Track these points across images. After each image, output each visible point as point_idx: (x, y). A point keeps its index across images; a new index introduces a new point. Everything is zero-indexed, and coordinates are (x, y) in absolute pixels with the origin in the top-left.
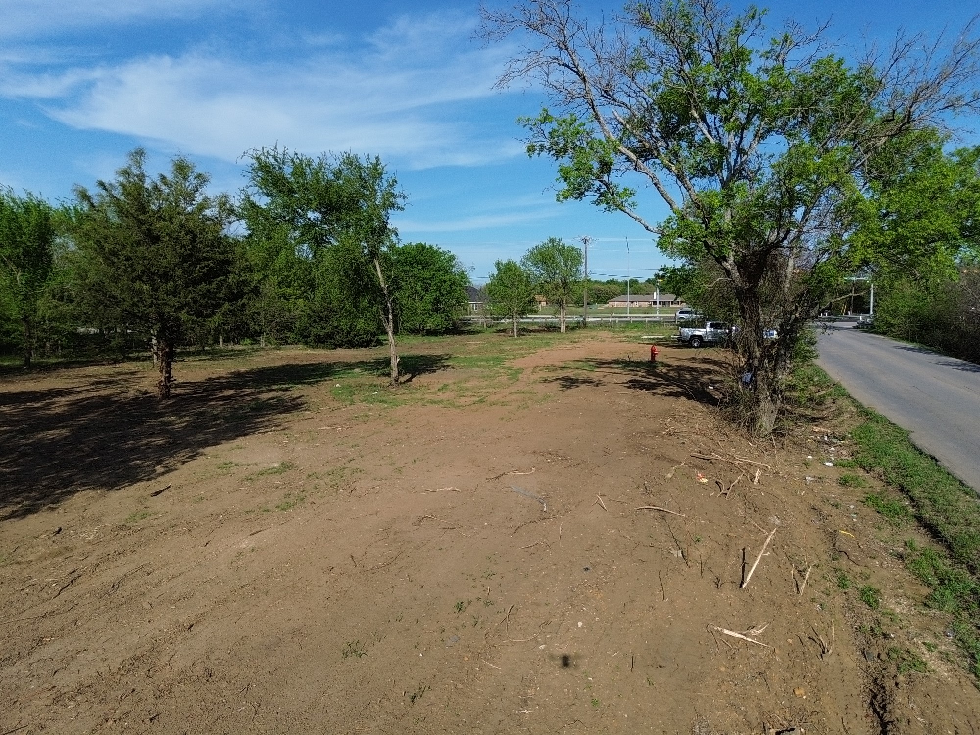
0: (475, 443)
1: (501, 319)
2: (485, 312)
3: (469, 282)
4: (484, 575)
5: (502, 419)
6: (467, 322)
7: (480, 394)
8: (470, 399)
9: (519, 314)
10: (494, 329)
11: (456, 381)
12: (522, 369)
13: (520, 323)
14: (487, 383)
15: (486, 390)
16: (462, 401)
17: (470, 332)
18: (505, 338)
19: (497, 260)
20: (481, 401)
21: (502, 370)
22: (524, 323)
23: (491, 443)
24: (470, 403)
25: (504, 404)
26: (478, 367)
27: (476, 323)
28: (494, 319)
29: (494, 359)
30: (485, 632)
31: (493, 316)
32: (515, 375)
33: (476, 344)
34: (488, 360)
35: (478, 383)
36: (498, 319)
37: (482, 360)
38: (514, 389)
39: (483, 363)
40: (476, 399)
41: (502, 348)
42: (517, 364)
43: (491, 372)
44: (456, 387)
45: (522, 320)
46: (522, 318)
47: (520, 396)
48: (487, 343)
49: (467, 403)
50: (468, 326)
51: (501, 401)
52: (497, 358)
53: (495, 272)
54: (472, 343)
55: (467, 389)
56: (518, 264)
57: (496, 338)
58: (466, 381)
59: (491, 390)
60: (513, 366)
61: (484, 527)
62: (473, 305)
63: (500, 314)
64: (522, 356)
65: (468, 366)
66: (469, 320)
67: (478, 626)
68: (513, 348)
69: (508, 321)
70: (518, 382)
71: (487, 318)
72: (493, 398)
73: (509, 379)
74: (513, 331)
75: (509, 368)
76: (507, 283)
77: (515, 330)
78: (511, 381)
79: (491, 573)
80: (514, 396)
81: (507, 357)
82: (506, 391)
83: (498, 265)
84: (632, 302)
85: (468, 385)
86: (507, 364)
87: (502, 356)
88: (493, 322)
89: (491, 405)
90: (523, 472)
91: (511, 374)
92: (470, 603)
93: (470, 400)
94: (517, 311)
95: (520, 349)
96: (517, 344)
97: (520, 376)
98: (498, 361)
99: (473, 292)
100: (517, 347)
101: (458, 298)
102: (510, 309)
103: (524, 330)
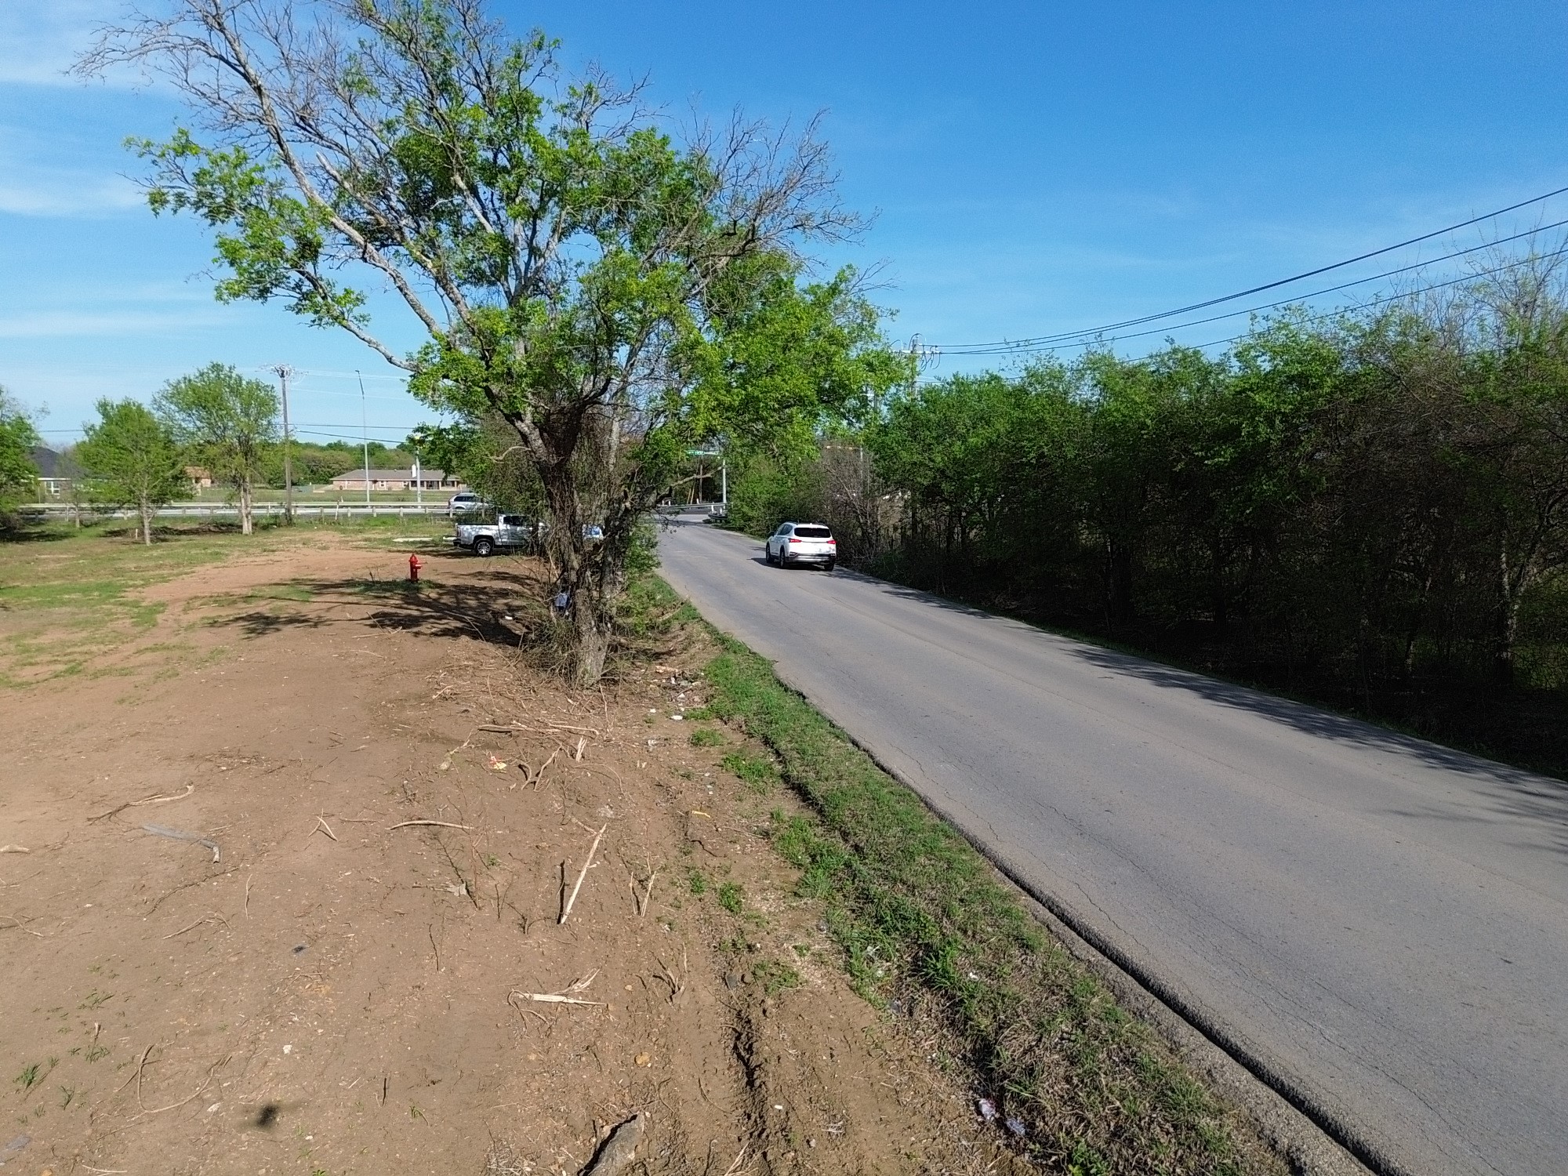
0: (59, 752)
1: (114, 510)
2: (77, 497)
3: (38, 439)
4: (86, 1002)
5: (122, 701)
6: (35, 517)
7: (71, 658)
8: (46, 668)
9: (154, 502)
10: (101, 530)
11: (14, 633)
12: (163, 605)
13: (156, 518)
14: (84, 634)
15: (85, 648)
16: (27, 673)
17: (43, 537)
18: (124, 548)
19: (100, 398)
20: (72, 671)
21: (120, 609)
22: (165, 518)
23: (97, 751)
24: (47, 676)
25: (125, 673)
26: (64, 603)
27: (58, 519)
28: (98, 510)
29: (100, 587)
30: (89, 1111)
31: (95, 505)
32: (147, 616)
33: (58, 561)
34: (86, 590)
35: (64, 637)
36: (106, 510)
37: (74, 590)
38: (146, 642)
39: (73, 596)
40: (61, 667)
41: (120, 565)
42: (152, 595)
43: (93, 612)
44: (12, 646)
45: (161, 512)
46: (160, 508)
47: (158, 656)
48: (84, 556)
49: (39, 677)
50: (39, 523)
51: (119, 667)
52: (108, 585)
53: (98, 420)
54: (47, 558)
55: (40, 650)
56: (146, 407)
57: (105, 546)
58: (38, 634)
59: (94, 648)
60: (144, 599)
61: (85, 912)
62: (49, 484)
63: (111, 501)
64: (164, 579)
65: (41, 604)
66: (41, 512)
67: (75, 1104)
68: (143, 564)
69: (130, 514)
70: (154, 630)
71: (82, 509)
72: (100, 663)
73: (135, 625)
74: (142, 533)
75: (136, 604)
76: (123, 441)
77: (147, 532)
78: (140, 629)
79: (101, 996)
80: (147, 657)
81: (131, 583)
82: (130, 648)
83: (103, 407)
84: (375, 482)
85: (44, 640)
86: (131, 596)
87: (120, 580)
88: (96, 516)
89: (95, 676)
90: (169, 795)
91: (139, 615)
92: (54, 1063)
93: (44, 671)
94: (149, 497)
95: (160, 567)
96: (151, 558)
97: (159, 618)
98: (110, 591)
99: (48, 460)
100: (152, 564)
101: (11, 470)
102: (131, 492)
103: (165, 530)
